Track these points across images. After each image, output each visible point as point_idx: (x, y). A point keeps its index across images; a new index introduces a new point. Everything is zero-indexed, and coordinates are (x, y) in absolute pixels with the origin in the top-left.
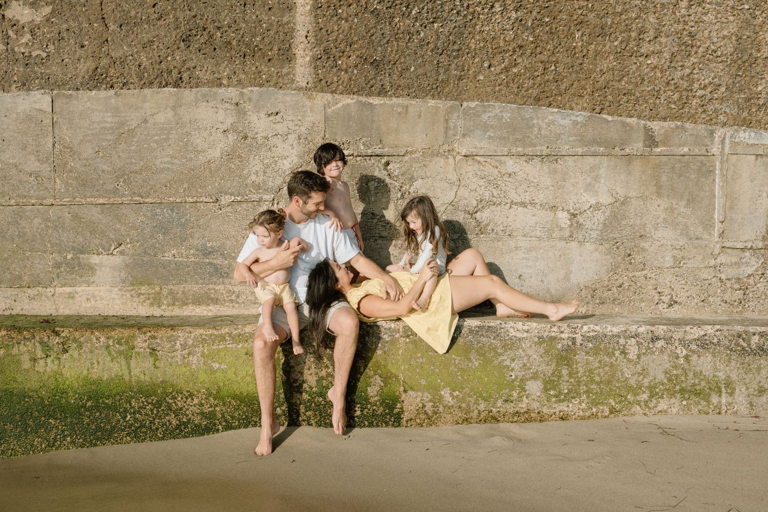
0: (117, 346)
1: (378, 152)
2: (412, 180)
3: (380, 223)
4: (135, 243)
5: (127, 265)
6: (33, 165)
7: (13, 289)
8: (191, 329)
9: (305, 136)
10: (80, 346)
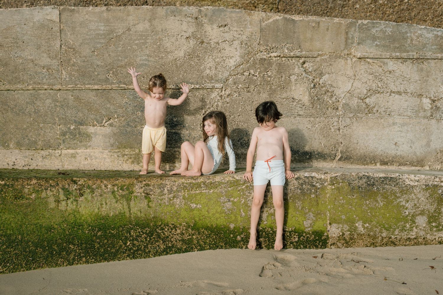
0: (121, 191)
1: (298, 54)
2: (321, 74)
3: (298, 105)
4: (121, 118)
5: (115, 134)
6: (45, 60)
7: (30, 151)
8: (176, 179)
9: (245, 42)
10: (93, 191)
